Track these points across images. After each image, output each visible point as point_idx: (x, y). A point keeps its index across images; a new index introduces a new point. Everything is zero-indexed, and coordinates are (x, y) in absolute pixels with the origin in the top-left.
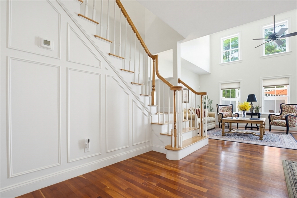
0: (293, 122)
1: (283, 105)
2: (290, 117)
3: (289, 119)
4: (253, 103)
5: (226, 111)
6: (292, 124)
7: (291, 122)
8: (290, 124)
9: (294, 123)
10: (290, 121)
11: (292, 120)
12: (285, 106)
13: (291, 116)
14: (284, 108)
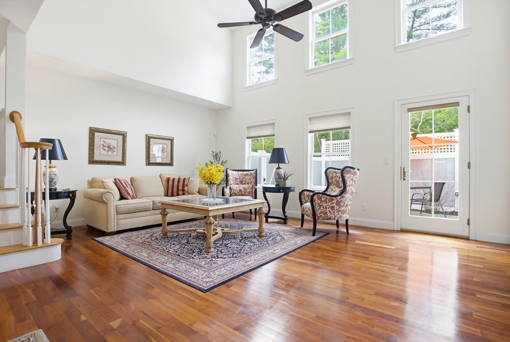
0: (326, 208)
1: (329, 172)
2: (320, 199)
3: (317, 201)
4: (281, 165)
5: (247, 181)
6: (325, 213)
7: (322, 208)
8: (320, 213)
9: (330, 212)
10: (320, 206)
11: (324, 205)
12: (334, 174)
13: (321, 197)
14: (332, 178)
